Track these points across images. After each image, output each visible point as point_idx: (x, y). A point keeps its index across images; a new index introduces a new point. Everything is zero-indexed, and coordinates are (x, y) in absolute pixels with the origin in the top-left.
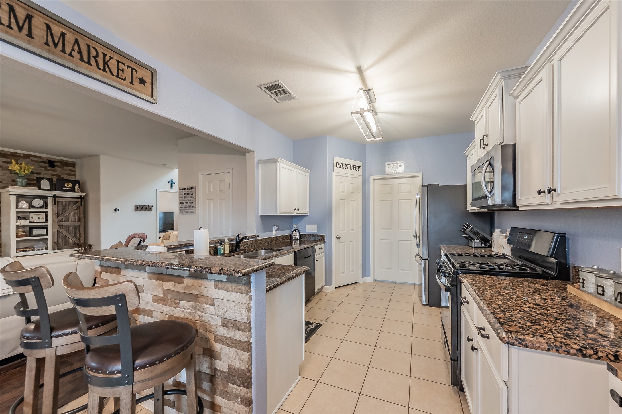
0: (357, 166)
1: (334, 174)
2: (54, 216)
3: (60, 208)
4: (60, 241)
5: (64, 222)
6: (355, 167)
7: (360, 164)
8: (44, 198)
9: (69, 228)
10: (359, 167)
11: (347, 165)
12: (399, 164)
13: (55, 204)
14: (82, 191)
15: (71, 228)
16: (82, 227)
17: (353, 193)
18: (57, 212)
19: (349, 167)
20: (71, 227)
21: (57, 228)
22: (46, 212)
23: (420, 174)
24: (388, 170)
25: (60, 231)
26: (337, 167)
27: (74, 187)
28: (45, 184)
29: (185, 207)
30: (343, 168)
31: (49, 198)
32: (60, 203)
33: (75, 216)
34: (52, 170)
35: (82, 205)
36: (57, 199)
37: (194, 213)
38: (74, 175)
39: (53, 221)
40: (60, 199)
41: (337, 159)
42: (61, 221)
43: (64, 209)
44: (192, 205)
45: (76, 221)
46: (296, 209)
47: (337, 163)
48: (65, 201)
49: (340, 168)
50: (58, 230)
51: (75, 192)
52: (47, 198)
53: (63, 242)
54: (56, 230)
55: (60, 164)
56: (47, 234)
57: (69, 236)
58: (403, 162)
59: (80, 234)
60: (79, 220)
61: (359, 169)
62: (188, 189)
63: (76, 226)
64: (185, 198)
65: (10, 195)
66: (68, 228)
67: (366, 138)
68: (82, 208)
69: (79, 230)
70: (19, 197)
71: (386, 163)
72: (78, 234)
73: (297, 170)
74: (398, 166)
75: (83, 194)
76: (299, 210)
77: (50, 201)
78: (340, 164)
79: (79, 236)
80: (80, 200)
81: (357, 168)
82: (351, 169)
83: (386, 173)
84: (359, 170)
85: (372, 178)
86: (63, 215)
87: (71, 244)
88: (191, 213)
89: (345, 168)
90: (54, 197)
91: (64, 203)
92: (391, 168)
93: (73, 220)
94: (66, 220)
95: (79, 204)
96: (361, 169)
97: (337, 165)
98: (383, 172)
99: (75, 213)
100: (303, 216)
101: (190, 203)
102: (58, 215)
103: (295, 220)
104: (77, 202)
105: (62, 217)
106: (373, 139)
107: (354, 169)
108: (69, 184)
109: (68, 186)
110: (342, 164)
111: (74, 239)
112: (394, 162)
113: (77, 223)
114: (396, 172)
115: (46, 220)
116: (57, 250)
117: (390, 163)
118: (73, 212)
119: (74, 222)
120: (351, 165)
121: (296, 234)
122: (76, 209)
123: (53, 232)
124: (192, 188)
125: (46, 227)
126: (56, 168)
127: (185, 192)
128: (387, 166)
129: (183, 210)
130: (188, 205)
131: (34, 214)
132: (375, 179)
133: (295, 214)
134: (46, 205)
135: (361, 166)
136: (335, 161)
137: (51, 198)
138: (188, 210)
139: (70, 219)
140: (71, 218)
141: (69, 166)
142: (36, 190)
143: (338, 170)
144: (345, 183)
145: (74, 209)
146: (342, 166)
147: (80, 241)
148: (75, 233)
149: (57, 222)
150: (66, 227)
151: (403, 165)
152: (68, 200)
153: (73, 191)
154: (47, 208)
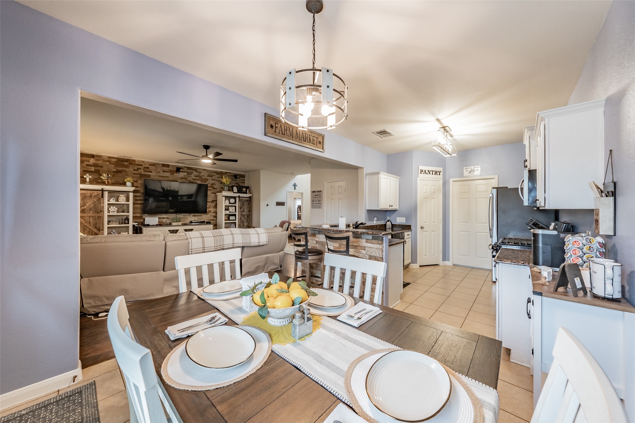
0: (438, 172)
1: (419, 179)
2: (239, 209)
3: (241, 203)
4: (241, 224)
6: (436, 172)
7: (440, 169)
8: (235, 198)
10: (440, 172)
11: (429, 171)
12: (476, 169)
13: (239, 202)
14: (250, 193)
15: (246, 216)
17: (434, 193)
18: (240, 207)
19: (431, 173)
22: (235, 206)
23: (496, 177)
24: (466, 173)
25: (242, 218)
26: (421, 173)
27: (246, 191)
28: (235, 189)
29: (315, 204)
30: (426, 174)
31: (237, 198)
32: (241, 201)
33: (247, 209)
34: (236, 181)
37: (321, 208)
38: (244, 183)
39: (238, 212)
40: (241, 199)
41: (421, 168)
42: (242, 212)
43: (243, 204)
44: (320, 202)
45: (248, 212)
46: (390, 206)
47: (421, 170)
48: (243, 200)
49: (424, 174)
54: (239, 217)
56: (235, 220)
57: (245, 221)
58: (480, 166)
59: (249, 220)
61: (440, 173)
62: (317, 192)
63: (248, 215)
64: (315, 197)
65: (223, 196)
67: (444, 155)
68: (250, 204)
69: (249, 217)
70: (226, 198)
71: (465, 168)
73: (391, 178)
74: (475, 170)
75: (251, 195)
76: (392, 206)
78: (424, 171)
80: (249, 199)
81: (438, 173)
82: (432, 174)
83: (464, 176)
84: (439, 175)
85: (451, 180)
86: (243, 208)
87: (246, 226)
88: (320, 207)
89: (428, 174)
90: (239, 197)
92: (469, 172)
93: (246, 211)
94: (244, 212)
95: (249, 201)
96: (441, 173)
97: (421, 172)
98: (462, 175)
99: (247, 207)
100: (395, 211)
101: (318, 201)
103: (388, 213)
106: (450, 156)
107: (435, 174)
109: (244, 190)
110: (425, 170)
111: (247, 223)
112: (471, 167)
114: (473, 175)
115: (236, 212)
117: (467, 168)
120: (433, 171)
121: (389, 224)
122: (248, 204)
124: (320, 192)
125: (235, 215)
126: (239, 180)
127: (315, 193)
128: (465, 170)
129: (314, 206)
130: (318, 202)
131: (231, 208)
132: (454, 181)
133: (389, 209)
134: (235, 203)
135: (442, 171)
136: (420, 169)
137: (238, 198)
138: (317, 205)
142: (232, 193)
143: (422, 176)
144: (427, 185)
146: (426, 172)
147: (249, 224)
148: (247, 220)
150: (244, 216)
151: (479, 169)
152: (245, 199)
153: (246, 193)
154: (236, 204)
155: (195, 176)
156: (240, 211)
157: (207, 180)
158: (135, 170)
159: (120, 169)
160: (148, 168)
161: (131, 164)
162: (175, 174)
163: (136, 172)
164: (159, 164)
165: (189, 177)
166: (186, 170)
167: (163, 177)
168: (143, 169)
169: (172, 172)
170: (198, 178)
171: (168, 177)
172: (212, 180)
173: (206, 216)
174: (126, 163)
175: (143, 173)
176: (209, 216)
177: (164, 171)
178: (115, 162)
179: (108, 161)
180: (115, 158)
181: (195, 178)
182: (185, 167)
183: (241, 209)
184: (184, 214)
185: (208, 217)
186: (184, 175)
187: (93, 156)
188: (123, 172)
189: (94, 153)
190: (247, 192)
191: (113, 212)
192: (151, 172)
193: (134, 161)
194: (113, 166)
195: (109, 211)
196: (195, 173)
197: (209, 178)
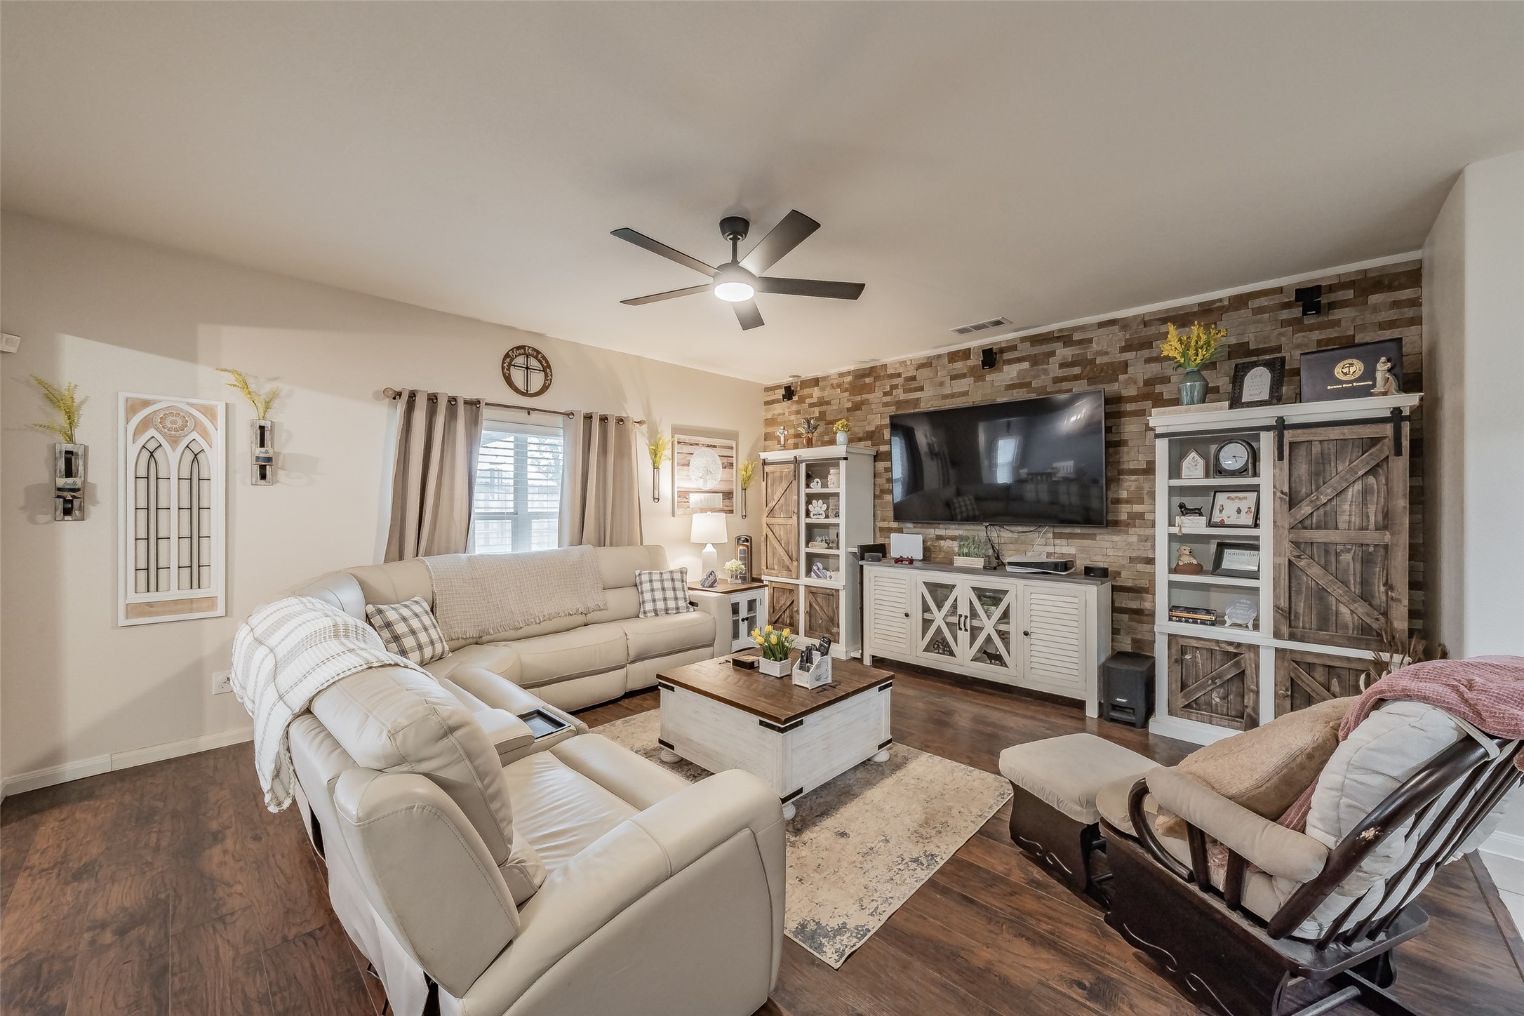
2: (1278, 503)
3: (1303, 469)
4: (1301, 607)
5: (1318, 527)
8: (1248, 437)
9: (1337, 554)
13: (1281, 458)
15: (1347, 558)
16: (1400, 560)
18: (1286, 490)
20: (1349, 551)
21: (1288, 554)
22: (1256, 489)
25: (1302, 564)
27: (1369, 373)
28: (1258, 382)
32: (1302, 451)
33: (1364, 503)
34: (1320, 327)
35: (1398, 452)
36: (1288, 436)
39: (1277, 523)
40: (1301, 436)
42: (1302, 524)
43: (1318, 474)
45: (1372, 526)
48: (1321, 442)
50: (1293, 559)
51: (1372, 395)
52: (1257, 438)
53: (1314, 612)
54: (1284, 561)
55: (1350, 294)
56: (1256, 572)
57: (1337, 591)
59: (1389, 586)
60: (1386, 522)
63: (1371, 549)
66: (1333, 559)
68: (1400, 466)
69: (1386, 568)
70: (1182, 443)
72: (1382, 589)
75: (1411, 401)
77: (1267, 443)
79: (1383, 598)
80: (1388, 429)
86: (1311, 501)
87: (1346, 627)
90: (1281, 426)
91: (1316, 448)
93: (1356, 520)
94: (1327, 523)
95: (1387, 447)
99: (1365, 492)
102: (1292, 500)
104: (1374, 441)
105: (1306, 509)
108: (1351, 365)
109: (1345, 374)
111: (1361, 608)
113: (1372, 537)
115: (1257, 521)
116: (1290, 639)
118: (1358, 486)
119: (1362, 529)
122: (1372, 471)
123: (1276, 568)
126: (1337, 314)
131: (1228, 498)
134: (1254, 463)
137: (1272, 434)
139: (1343, 519)
140: (1347, 511)
141: (1390, 288)
142: (1221, 409)
145: (1361, 473)
147: (1388, 621)
148: (1365, 583)
149: (1287, 526)
150: (1327, 552)
152: (1334, 433)
153: (1366, 392)
154: (1255, 474)
155: (1063, 365)
156: (1286, 522)
157: (1125, 366)
158: (885, 394)
159: (858, 398)
160: (914, 378)
161: (877, 378)
162: (988, 378)
163: (888, 399)
164: (939, 356)
165: (1037, 376)
166: (1025, 350)
167: (953, 396)
168: (903, 386)
169: (978, 376)
170: (1076, 370)
171: (965, 394)
172: (1148, 361)
173: (1116, 538)
174: (868, 380)
175: (903, 397)
176: (1134, 539)
177: (954, 378)
178: (850, 383)
179: (839, 386)
180: (849, 373)
181: (1060, 373)
182: (1023, 339)
183: (1292, 505)
184: (1020, 529)
185: (1130, 544)
186: (1020, 373)
187: (816, 382)
188: (863, 407)
189: (819, 374)
190: (1374, 380)
191: (818, 516)
192: (921, 389)
193: (884, 367)
194: (847, 394)
195: (808, 514)
196: (1063, 353)
197: (1128, 356)
